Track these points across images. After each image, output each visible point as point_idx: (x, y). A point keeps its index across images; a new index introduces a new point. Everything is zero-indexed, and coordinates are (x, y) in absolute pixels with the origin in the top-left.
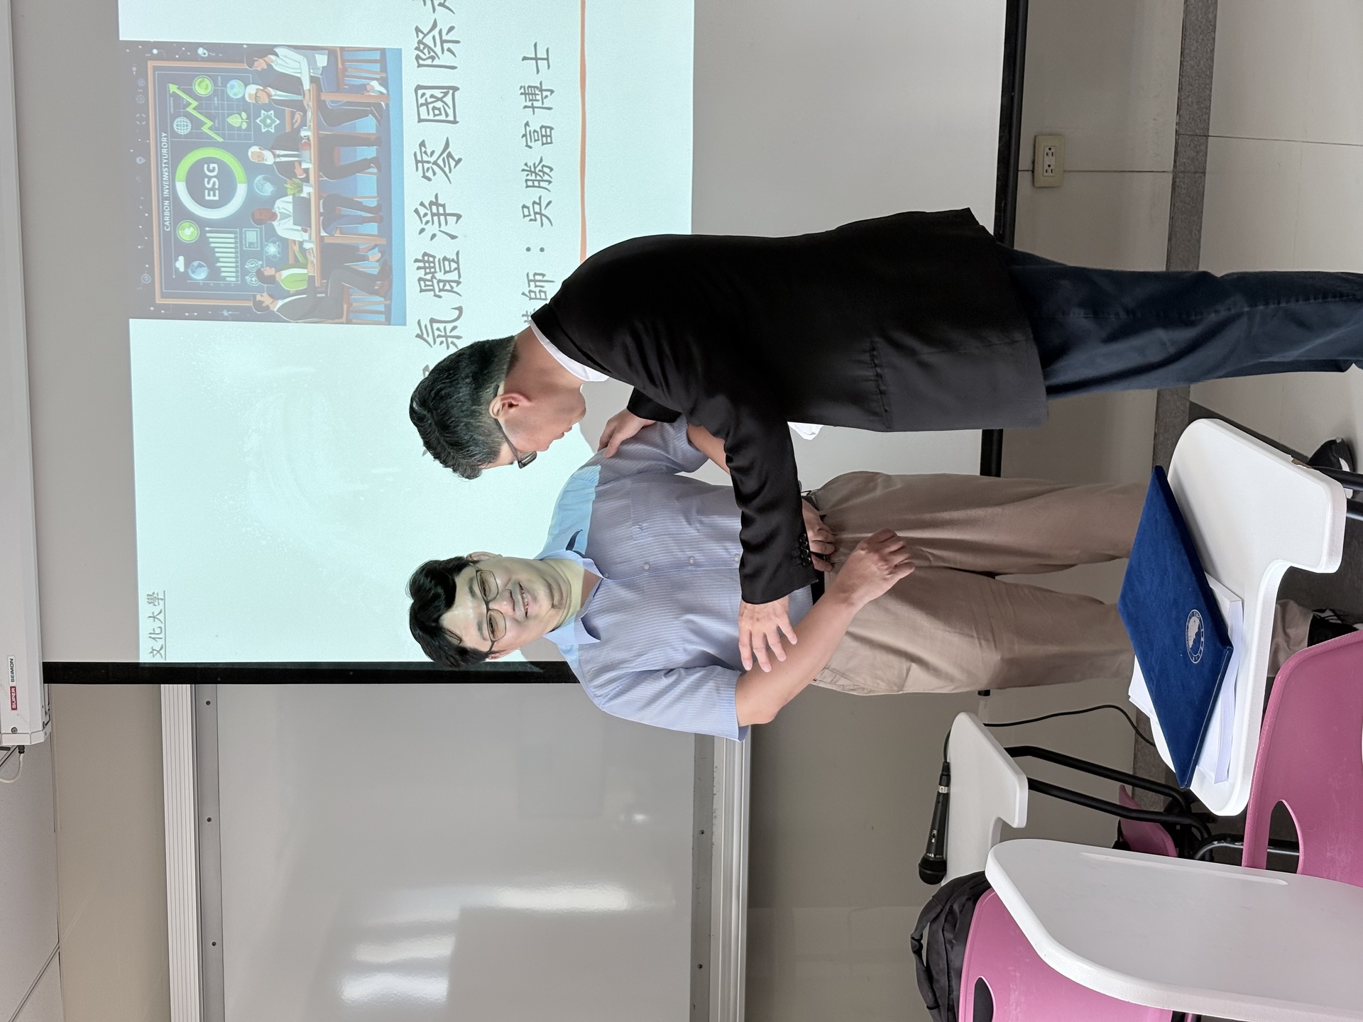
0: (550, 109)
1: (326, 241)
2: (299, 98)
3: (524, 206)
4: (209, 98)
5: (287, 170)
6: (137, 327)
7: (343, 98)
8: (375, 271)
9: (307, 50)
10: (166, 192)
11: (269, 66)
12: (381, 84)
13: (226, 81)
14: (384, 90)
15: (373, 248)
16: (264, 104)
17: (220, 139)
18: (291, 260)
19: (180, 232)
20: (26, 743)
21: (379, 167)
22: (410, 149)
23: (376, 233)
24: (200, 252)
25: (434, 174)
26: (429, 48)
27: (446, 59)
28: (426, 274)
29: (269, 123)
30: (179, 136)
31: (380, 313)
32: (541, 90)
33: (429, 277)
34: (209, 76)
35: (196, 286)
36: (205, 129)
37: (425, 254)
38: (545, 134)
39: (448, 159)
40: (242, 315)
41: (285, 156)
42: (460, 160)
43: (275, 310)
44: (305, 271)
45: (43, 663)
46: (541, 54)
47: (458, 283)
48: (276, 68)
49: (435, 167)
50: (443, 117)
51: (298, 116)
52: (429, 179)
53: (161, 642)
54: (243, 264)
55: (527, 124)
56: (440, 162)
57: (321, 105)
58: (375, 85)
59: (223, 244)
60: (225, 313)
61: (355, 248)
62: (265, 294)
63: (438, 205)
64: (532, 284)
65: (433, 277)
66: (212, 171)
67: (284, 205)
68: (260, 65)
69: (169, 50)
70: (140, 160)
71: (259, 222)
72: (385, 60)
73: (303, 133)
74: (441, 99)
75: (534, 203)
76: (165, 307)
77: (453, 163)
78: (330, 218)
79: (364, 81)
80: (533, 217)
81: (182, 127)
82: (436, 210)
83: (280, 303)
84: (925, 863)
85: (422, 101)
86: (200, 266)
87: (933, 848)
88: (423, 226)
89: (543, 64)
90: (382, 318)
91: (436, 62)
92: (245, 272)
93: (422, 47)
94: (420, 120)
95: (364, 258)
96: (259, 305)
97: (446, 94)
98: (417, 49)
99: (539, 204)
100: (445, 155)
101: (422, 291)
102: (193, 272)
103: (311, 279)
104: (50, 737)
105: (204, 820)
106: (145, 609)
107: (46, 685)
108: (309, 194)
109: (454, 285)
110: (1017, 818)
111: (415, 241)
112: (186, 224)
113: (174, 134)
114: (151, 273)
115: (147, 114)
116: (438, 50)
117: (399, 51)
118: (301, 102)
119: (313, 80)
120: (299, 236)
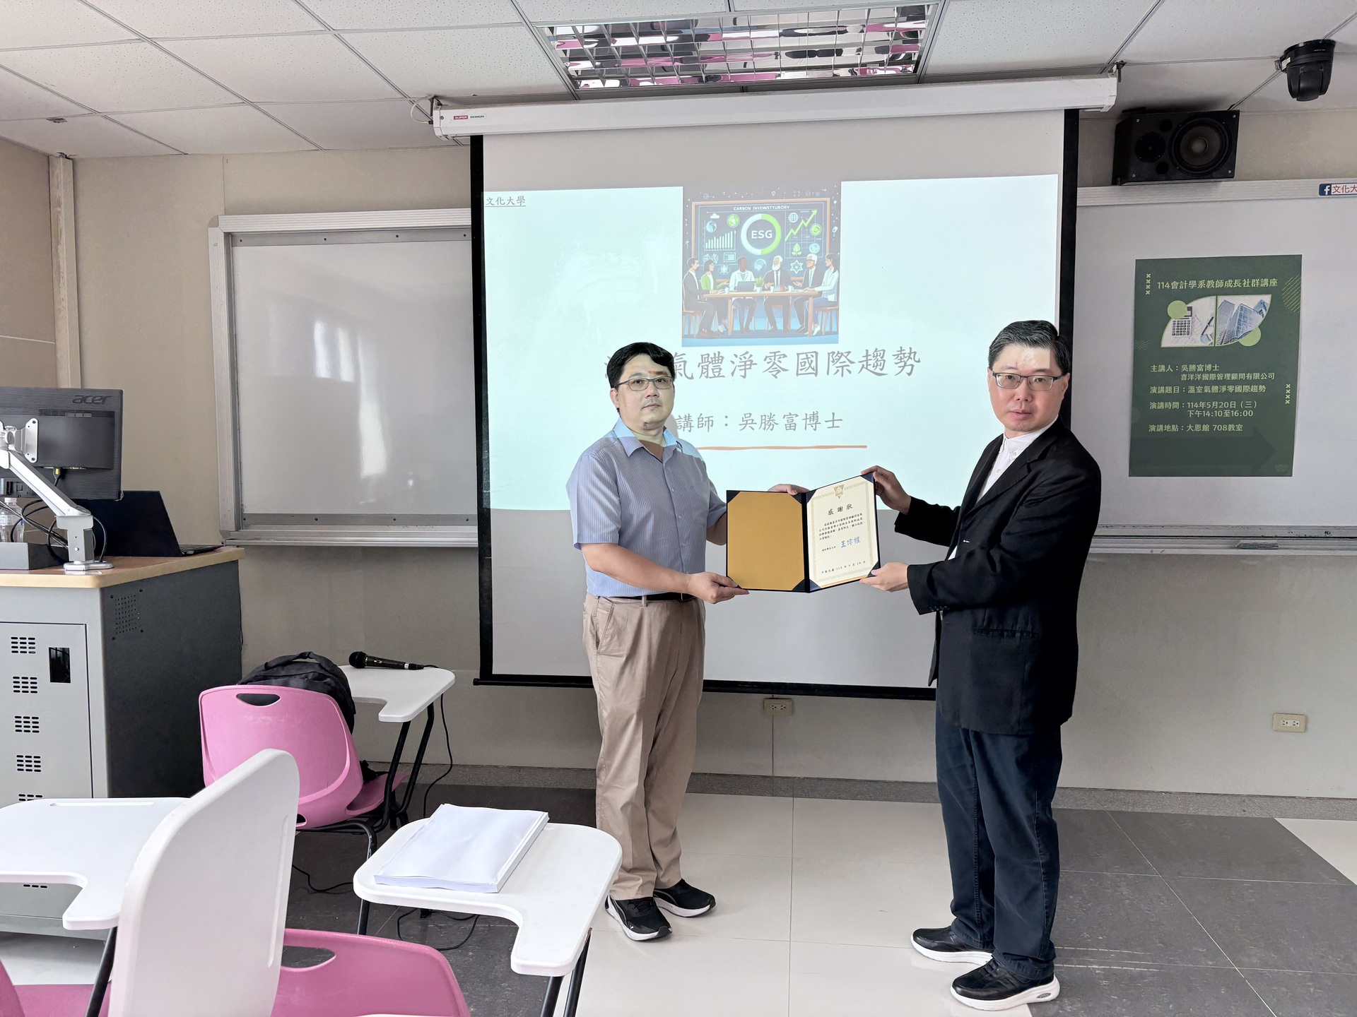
0: (806, 429)
2: (810, 285)
3: (751, 414)
4: (809, 233)
5: (769, 278)
6: (678, 191)
7: (810, 311)
8: (712, 329)
9: (837, 290)
10: (756, 208)
11: (828, 268)
12: (818, 332)
13: (817, 242)
14: (814, 334)
15: (726, 328)
16: (806, 264)
17: (786, 239)
18: (718, 280)
19: (733, 216)
21: (771, 331)
22: (783, 349)
23: (734, 330)
24: (722, 228)
25: (768, 363)
26: (839, 359)
28: (712, 358)
29: (796, 267)
30: (788, 216)
31: (689, 331)
32: (816, 424)
33: (710, 360)
34: (822, 233)
35: (703, 225)
36: (792, 231)
37: (723, 358)
38: (791, 426)
39: (776, 371)
41: (777, 276)
42: (776, 377)
43: (690, 271)
44: (712, 288)
45: (482, 136)
46: (836, 423)
47: (707, 377)
48: (826, 272)
49: (771, 364)
50: (800, 367)
51: (799, 284)
52: (765, 360)
53: (496, 204)
54: (715, 252)
55: (797, 416)
56: (775, 366)
57: (806, 297)
58: (818, 329)
59: (727, 241)
60: (687, 242)
61: (726, 317)
62: (698, 265)
64: (707, 419)
65: (710, 363)
66: (768, 235)
68: (828, 263)
69: (837, 210)
71: (739, 262)
72: (831, 335)
75: (753, 420)
76: (690, 208)
77: (774, 373)
78: (742, 302)
79: (820, 322)
81: (793, 217)
82: (748, 364)
83: (694, 274)
84: (362, 655)
85: (809, 355)
86: (714, 227)
87: (370, 660)
88: (739, 356)
89: (830, 424)
90: (686, 334)
91: (831, 363)
93: (840, 355)
94: (798, 354)
95: (720, 323)
96: (692, 261)
97: (813, 369)
98: (838, 352)
99: (752, 423)
100: (779, 369)
101: (702, 356)
102: (710, 224)
103: (708, 292)
104: (439, 140)
106: (515, 195)
107: (470, 137)
108: (756, 291)
109: (706, 374)
110: (384, 716)
111: (729, 352)
112: (738, 220)
113: (789, 213)
114: (710, 199)
115: (799, 198)
116: (838, 364)
117: (837, 342)
118: (808, 286)
119: (820, 293)
120: (732, 284)
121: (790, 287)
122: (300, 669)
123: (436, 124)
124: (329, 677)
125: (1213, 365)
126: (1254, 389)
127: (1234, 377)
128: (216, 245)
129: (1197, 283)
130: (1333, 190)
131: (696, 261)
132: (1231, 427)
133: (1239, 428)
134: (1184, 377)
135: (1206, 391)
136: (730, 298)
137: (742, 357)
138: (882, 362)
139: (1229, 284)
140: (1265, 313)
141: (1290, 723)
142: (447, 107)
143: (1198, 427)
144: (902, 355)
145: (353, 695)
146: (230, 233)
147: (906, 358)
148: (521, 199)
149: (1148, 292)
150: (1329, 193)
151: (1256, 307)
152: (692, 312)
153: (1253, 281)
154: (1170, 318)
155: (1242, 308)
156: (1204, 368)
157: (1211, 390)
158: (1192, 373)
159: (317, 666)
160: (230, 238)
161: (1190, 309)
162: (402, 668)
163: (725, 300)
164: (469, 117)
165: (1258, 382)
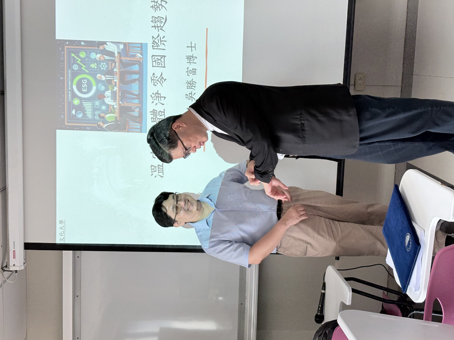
0: (195, 63)
1: (122, 105)
2: (114, 59)
3: (186, 95)
4: (85, 58)
5: (109, 82)
6: (59, 132)
7: (128, 59)
8: (137, 115)
9: (117, 43)
10: (70, 89)
11: (104, 48)
12: (141, 55)
13: (90, 53)
14: (141, 57)
15: (137, 107)
16: (102, 61)
17: (88, 72)
18: (110, 111)
19: (74, 102)
20: (18, 269)
21: (139, 81)
22: (150, 75)
23: (138, 103)
24: (80, 108)
25: (157, 84)
26: (157, 43)
27: (162, 47)
28: (154, 116)
29: (104, 67)
30: (74, 70)
32: (193, 57)
33: (155, 117)
34: (85, 51)
35: (78, 119)
36: (83, 68)
37: (154, 110)
38: (194, 71)
39: (162, 79)
40: (93, 129)
41: (109, 77)
42: (166, 79)
43: (104, 127)
44: (114, 115)
45: (24, 243)
46: (193, 45)
48: (107, 49)
49: (158, 82)
50: (160, 66)
51: (113, 65)
52: (155, 85)
53: (63, 236)
54: (94, 112)
55: (188, 68)
56: (159, 80)
57: (121, 61)
58: (139, 55)
59: (88, 106)
60: (88, 128)
62: (101, 122)
63: (158, 94)
65: (156, 117)
66: (85, 82)
67: (108, 93)
68: (101, 48)
69: (72, 42)
70: (61, 78)
71: (100, 99)
72: (142, 47)
73: (115, 70)
74: (160, 60)
77: (163, 80)
78: (123, 98)
79: (135, 54)
80: (189, 98)
81: (75, 67)
83: (106, 125)
84: (317, 316)
85: (154, 60)
86: (80, 113)
87: (319, 311)
88: (153, 101)
90: (139, 130)
91: (159, 48)
92: (95, 115)
93: (154, 43)
94: (153, 66)
95: (134, 111)
96: (99, 126)
98: (153, 43)
99: (191, 94)
102: (78, 115)
103: (116, 117)
104: (26, 268)
105: (75, 296)
106: (58, 225)
107: (25, 250)
108: (116, 90)
112: (76, 99)
114: (64, 115)
115: (64, 63)
116: (159, 44)
117: (147, 44)
118: (114, 60)
119: (118, 53)
120: (112, 103)
131: (99, 123)
138: (159, 18)
142: (8, 262)
144: (156, 7)
147: (157, 4)
148: (61, 222)
162: (324, 293)
164: (14, 250)
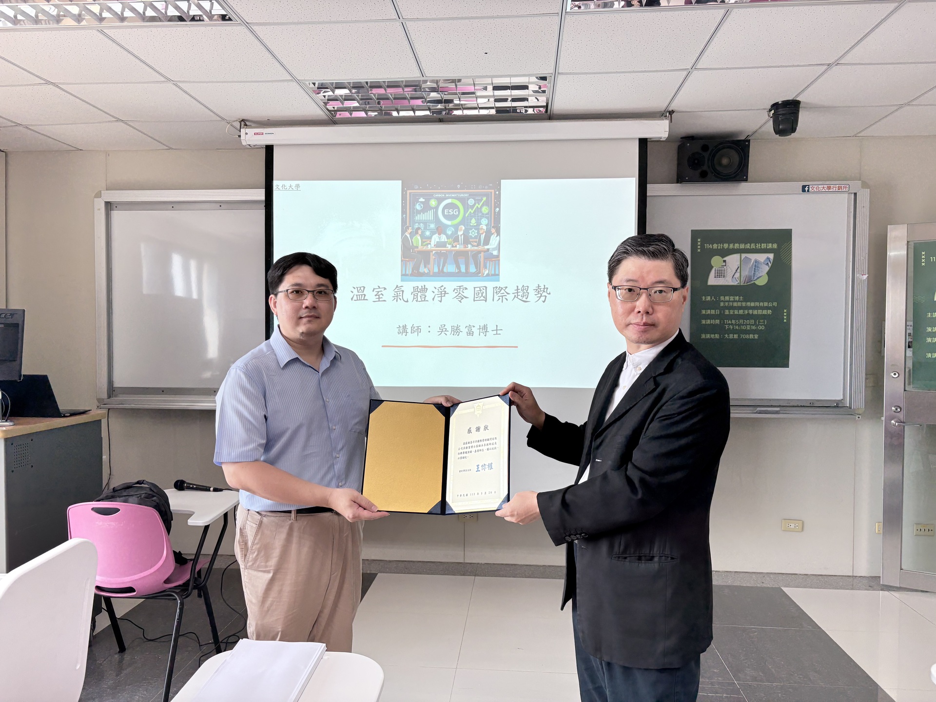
0: (480, 335)
2: (482, 245)
3: (445, 325)
4: (481, 212)
5: (456, 240)
6: (398, 183)
7: (482, 260)
9: (498, 248)
10: (448, 195)
11: (493, 234)
12: (487, 274)
13: (486, 217)
14: (485, 275)
15: (429, 270)
16: (479, 232)
17: (466, 215)
18: (424, 240)
19: (433, 200)
21: (457, 273)
22: (465, 284)
23: (434, 271)
24: (426, 207)
25: (456, 293)
26: (500, 292)
27: (496, 298)
29: (473, 233)
30: (468, 201)
32: (486, 332)
33: (419, 290)
34: (489, 212)
35: (414, 205)
36: (470, 210)
37: (427, 289)
38: (470, 333)
40: (404, 221)
41: (461, 238)
42: (461, 302)
43: (406, 234)
44: (420, 245)
45: (273, 145)
46: (498, 332)
47: (417, 301)
48: (492, 236)
49: (458, 293)
50: (476, 296)
51: (475, 244)
52: (454, 291)
53: (281, 189)
55: (474, 327)
56: (460, 295)
57: (480, 252)
58: (487, 272)
59: (429, 216)
60: (404, 216)
61: (429, 263)
62: (411, 230)
63: (445, 294)
64: (417, 328)
65: (419, 292)
66: (455, 212)
67: (444, 238)
68: (493, 230)
69: (498, 198)
70: (459, 186)
71: (437, 229)
72: (495, 276)
74: (482, 295)
75: (446, 329)
76: (406, 194)
78: (439, 254)
79: (488, 268)
80: (441, 328)
81: (471, 202)
82: (443, 293)
83: (408, 236)
84: (182, 482)
85: (481, 289)
86: (421, 207)
87: (188, 485)
88: (437, 288)
89: (495, 332)
90: (404, 273)
91: (495, 294)
93: (500, 289)
94: (475, 288)
95: (425, 267)
96: (408, 228)
97: (484, 297)
98: (500, 287)
99: (446, 331)
100: (462, 297)
101: (414, 287)
102: (419, 204)
103: (417, 247)
104: (244, 147)
105: (221, 204)
106: (294, 183)
107: (265, 146)
108: (448, 247)
109: (416, 299)
110: (191, 522)
111: (432, 285)
112: (436, 202)
113: (468, 199)
114: (419, 189)
115: (475, 189)
116: (499, 295)
117: (499, 281)
118: (480, 245)
119: (488, 250)
120: (433, 243)
121: (469, 245)
122: (136, 491)
123: (243, 137)
124: (155, 496)
125: (740, 297)
126: (765, 312)
127: (752, 304)
128: (99, 210)
129: (729, 245)
130: (810, 189)
131: (410, 228)
132: (751, 336)
133: (756, 336)
134: (722, 304)
135: (736, 313)
136: (432, 252)
137: (439, 289)
138: (527, 294)
139: (748, 246)
140: (770, 265)
141: (793, 526)
142: (250, 127)
143: (731, 336)
144: (539, 290)
145: (171, 508)
146: (109, 202)
147: (542, 291)
148: (298, 186)
149: (699, 250)
150: (808, 191)
151: (765, 261)
152: (407, 259)
153: (763, 245)
154: (712, 267)
155: (756, 261)
156: (734, 298)
157: (738, 312)
158: (727, 301)
159: (148, 489)
160: (109, 206)
161: (725, 261)
162: (210, 491)
163: (429, 252)
164: (264, 134)
165: (767, 308)
